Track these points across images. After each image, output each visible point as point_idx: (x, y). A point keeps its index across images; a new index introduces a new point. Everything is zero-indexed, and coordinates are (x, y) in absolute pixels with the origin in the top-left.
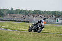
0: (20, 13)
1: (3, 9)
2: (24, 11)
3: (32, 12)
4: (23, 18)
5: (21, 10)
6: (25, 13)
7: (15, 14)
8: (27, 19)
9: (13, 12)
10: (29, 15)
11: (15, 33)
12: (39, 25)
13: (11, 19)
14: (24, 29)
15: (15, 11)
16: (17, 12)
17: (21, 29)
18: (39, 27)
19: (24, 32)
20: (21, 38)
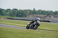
0: (42, 14)
1: (26, 10)
2: (46, 11)
3: (53, 12)
4: (45, 18)
5: (43, 11)
6: (46, 14)
7: (38, 14)
8: (48, 19)
9: (35, 12)
10: (50, 15)
11: (38, 32)
12: (35, 23)
13: (34, 19)
14: (45, 29)
15: (37, 11)
16: (39, 13)
17: (42, 28)
18: (35, 24)
19: (45, 31)
20: (42, 36)
